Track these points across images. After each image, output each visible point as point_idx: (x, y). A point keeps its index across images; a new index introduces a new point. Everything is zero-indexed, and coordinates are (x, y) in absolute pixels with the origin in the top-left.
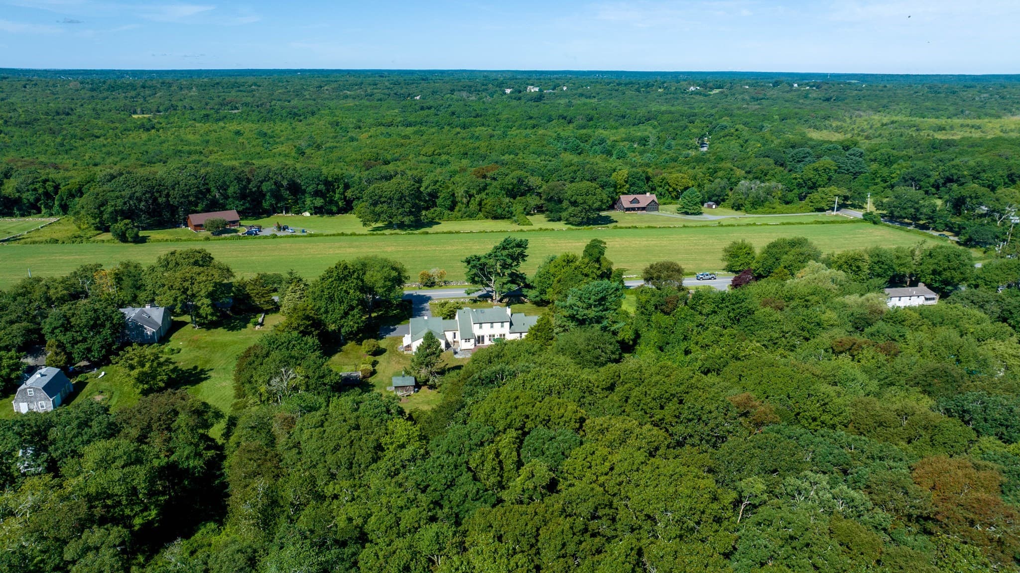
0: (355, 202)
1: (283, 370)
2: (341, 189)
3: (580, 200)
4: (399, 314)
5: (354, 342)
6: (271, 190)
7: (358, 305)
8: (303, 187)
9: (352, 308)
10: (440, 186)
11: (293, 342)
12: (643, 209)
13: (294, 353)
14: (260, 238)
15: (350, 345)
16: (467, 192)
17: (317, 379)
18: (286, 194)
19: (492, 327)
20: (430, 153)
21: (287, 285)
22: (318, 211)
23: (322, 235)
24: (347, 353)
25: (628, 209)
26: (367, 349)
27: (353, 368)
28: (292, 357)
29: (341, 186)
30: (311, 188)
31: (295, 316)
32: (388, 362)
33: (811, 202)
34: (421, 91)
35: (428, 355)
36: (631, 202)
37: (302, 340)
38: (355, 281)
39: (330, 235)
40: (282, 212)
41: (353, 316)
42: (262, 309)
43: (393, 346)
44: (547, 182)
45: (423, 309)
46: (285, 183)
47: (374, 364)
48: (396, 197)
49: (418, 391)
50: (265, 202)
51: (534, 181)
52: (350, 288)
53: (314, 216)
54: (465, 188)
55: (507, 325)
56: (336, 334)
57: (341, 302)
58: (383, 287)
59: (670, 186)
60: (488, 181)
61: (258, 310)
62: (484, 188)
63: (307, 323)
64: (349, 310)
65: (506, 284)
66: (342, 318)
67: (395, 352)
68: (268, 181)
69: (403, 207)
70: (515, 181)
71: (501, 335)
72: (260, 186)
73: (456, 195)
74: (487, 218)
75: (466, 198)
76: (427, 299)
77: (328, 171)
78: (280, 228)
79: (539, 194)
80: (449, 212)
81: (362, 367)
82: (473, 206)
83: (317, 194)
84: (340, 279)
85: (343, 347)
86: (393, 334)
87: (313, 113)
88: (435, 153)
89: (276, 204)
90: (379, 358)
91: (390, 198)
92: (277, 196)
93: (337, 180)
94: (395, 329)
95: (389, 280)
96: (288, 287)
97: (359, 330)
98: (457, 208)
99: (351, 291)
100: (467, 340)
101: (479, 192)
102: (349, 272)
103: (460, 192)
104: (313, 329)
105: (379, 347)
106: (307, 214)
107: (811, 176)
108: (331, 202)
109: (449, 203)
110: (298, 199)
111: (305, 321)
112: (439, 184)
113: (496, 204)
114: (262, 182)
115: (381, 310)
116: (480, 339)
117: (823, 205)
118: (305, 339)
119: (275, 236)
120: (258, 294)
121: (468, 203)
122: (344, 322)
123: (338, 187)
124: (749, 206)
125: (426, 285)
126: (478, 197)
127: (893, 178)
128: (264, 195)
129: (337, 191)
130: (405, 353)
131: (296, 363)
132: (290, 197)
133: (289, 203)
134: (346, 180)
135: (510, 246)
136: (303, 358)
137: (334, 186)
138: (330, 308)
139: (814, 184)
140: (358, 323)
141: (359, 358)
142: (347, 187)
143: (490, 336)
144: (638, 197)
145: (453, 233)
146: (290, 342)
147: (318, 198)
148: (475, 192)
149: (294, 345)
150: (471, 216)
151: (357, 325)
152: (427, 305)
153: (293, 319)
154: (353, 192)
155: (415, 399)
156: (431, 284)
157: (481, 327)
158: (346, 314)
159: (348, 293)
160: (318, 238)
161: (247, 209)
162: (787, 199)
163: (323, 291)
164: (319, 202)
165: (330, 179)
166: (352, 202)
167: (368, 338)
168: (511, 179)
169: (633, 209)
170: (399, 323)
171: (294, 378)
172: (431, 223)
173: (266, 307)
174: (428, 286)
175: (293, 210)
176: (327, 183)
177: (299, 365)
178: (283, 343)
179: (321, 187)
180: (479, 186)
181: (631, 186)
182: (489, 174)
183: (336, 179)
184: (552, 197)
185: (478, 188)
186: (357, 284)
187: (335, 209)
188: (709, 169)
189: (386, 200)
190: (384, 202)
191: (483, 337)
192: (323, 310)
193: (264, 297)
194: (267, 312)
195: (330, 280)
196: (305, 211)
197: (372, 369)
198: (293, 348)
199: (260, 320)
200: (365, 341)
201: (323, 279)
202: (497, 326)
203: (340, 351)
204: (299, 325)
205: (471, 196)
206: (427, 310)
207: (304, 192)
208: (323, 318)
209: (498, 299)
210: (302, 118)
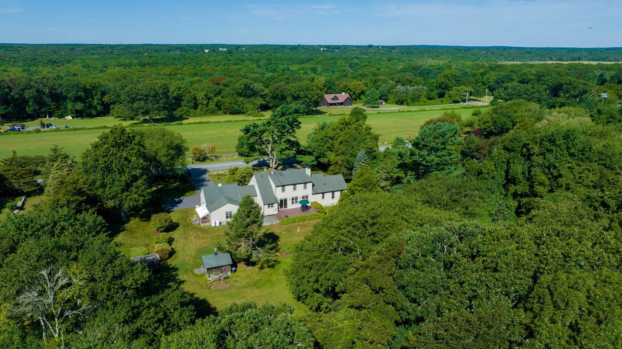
0: (112, 106)
1: (44, 273)
2: (99, 96)
3: (302, 94)
4: (179, 186)
5: (137, 219)
6: (34, 97)
7: (142, 175)
8: (64, 94)
9: (135, 178)
10: (184, 92)
11: (62, 224)
12: (341, 104)
13: (66, 240)
14: (23, 133)
15: (134, 222)
16: (206, 96)
17: (110, 282)
18: (48, 100)
19: (295, 189)
20: (168, 73)
21: (52, 163)
22: (79, 114)
23: (85, 129)
24: (132, 233)
25: (331, 105)
26: (158, 225)
27: (144, 249)
28: (60, 248)
29: (99, 93)
30: (71, 94)
31: (63, 191)
32: (186, 238)
33: (450, 97)
34: (147, 51)
35: (248, 225)
36: (333, 99)
37: (76, 219)
38: (137, 147)
39: (93, 129)
40: (46, 117)
41: (137, 188)
42: (22, 191)
43: (186, 219)
44: (267, 87)
45: (204, 180)
46: (47, 90)
47: (170, 241)
48: (152, 94)
49: (236, 270)
50: (29, 107)
51: (258, 86)
52: (131, 156)
53: (76, 119)
54: (203, 93)
55: (310, 185)
56: (117, 210)
57: (121, 172)
58: (167, 156)
59: (351, 91)
60: (221, 87)
61: (18, 193)
62: (219, 93)
63: (80, 199)
64: (132, 182)
65: (284, 150)
66: (123, 191)
67: (189, 226)
68: (30, 89)
69: (158, 103)
70: (243, 86)
71: (303, 197)
72: (22, 94)
73: (198, 98)
74: (225, 113)
75: (206, 100)
76: (205, 171)
77: (87, 80)
78: (43, 125)
79: (262, 96)
80: (194, 110)
81: (157, 247)
82: (212, 106)
83: (78, 99)
84: (117, 145)
85: (126, 225)
86: (180, 207)
87: (69, 62)
88: (173, 73)
89: (40, 109)
90: (174, 234)
91: (146, 96)
92: (39, 101)
93: (95, 88)
94: (180, 202)
95: (172, 149)
96: (53, 166)
97: (146, 205)
98: (199, 108)
99: (134, 159)
100: (270, 205)
101: (215, 96)
102: (129, 137)
103: (200, 95)
104: (88, 206)
105: (172, 222)
106: (69, 118)
107: (444, 81)
108: (91, 106)
109: (192, 104)
110: (60, 105)
111: (77, 197)
112: (182, 90)
113: (233, 102)
114: (23, 90)
115: (161, 184)
116: (283, 203)
117: (457, 98)
118: (80, 217)
119: (38, 131)
120: (15, 175)
121: (208, 104)
122: (127, 196)
123: (96, 94)
124: (410, 101)
125: (198, 160)
126: (216, 100)
127: (490, 82)
128: (27, 102)
129: (95, 97)
130: (202, 225)
131: (68, 257)
132: (53, 103)
133: (52, 109)
134: (103, 89)
135: (290, 111)
136: (81, 247)
137: (92, 93)
138: (108, 181)
139: (446, 86)
140: (143, 196)
141: (149, 236)
142: (103, 94)
143: (293, 199)
144: (337, 95)
145: (203, 123)
146: (55, 223)
147: (78, 103)
148: (212, 95)
149: (63, 228)
150: (213, 113)
151: (142, 198)
152: (206, 176)
153: (60, 195)
154: (110, 97)
155: (236, 281)
156: (204, 159)
157: (283, 190)
158: (128, 187)
159: (130, 161)
160: (83, 131)
161: (9, 113)
162: (430, 97)
163: (97, 160)
164: (79, 106)
165: (88, 87)
166: (110, 105)
167: (157, 212)
168: (239, 85)
169: (335, 104)
170: (183, 195)
171: (69, 285)
172: (181, 118)
173: (26, 189)
174: (200, 161)
175: (56, 114)
176: (85, 90)
177: (75, 259)
178: (43, 227)
179: (81, 94)
180: (215, 90)
181: (328, 89)
182: (221, 82)
183: (93, 87)
184: (277, 95)
185: (215, 92)
186: (139, 151)
187: (94, 112)
188: (371, 80)
189: (142, 97)
190: (141, 99)
191: (286, 200)
192: (98, 183)
193: (24, 178)
194: (29, 195)
195: (106, 146)
196: (67, 115)
197: (170, 248)
198: (62, 232)
199: (19, 204)
200: (154, 217)
201: (96, 147)
202: (300, 187)
203: (123, 230)
204: (69, 202)
205: (209, 99)
206: (209, 181)
207: (65, 98)
208: (99, 193)
209: (275, 166)
210: (60, 64)
